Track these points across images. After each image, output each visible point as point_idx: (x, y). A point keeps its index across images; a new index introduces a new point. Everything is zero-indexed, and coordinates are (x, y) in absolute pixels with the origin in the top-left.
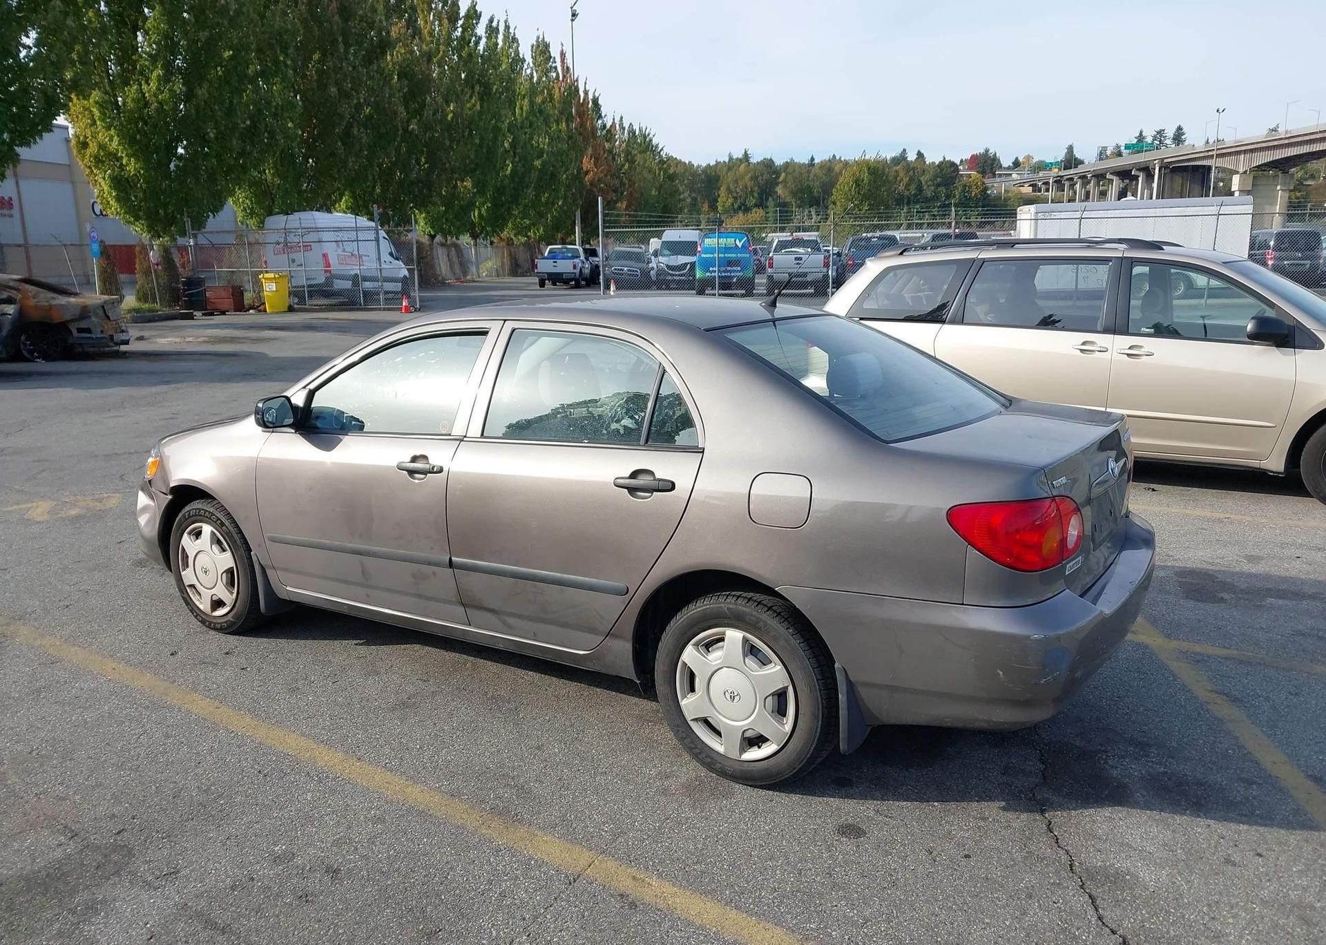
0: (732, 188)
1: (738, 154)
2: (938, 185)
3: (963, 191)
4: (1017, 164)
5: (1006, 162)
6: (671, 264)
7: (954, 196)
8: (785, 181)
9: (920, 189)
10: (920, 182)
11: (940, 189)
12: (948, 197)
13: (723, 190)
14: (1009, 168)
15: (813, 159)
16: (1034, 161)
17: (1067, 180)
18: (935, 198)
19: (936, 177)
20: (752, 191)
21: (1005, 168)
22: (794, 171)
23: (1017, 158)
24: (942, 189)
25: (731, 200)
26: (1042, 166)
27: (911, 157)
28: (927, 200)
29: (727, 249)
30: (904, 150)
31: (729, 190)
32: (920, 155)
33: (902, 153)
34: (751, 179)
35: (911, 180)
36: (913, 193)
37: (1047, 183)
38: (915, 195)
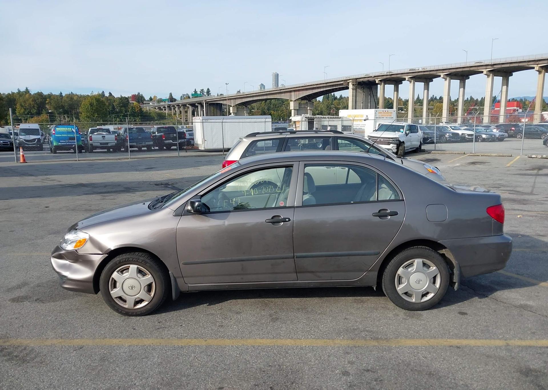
0: (23, 104)
1: (23, 89)
2: (121, 107)
3: (132, 109)
4: (151, 99)
5: (147, 98)
7: (129, 111)
8: (50, 102)
9: (113, 107)
10: (113, 105)
11: (122, 108)
12: (126, 112)
13: (18, 106)
14: (148, 101)
15: (61, 93)
16: (158, 98)
17: (172, 106)
18: (121, 112)
19: (120, 103)
20: (34, 107)
21: (147, 101)
22: (54, 98)
23: (151, 97)
24: (123, 108)
25: (23, 110)
26: (160, 101)
27: (107, 95)
28: (117, 113)
29: (68, 133)
30: (103, 92)
31: (21, 105)
32: (110, 94)
33: (102, 93)
34: (33, 101)
35: (109, 104)
36: (111, 109)
37: (165, 107)
38: (112, 110)
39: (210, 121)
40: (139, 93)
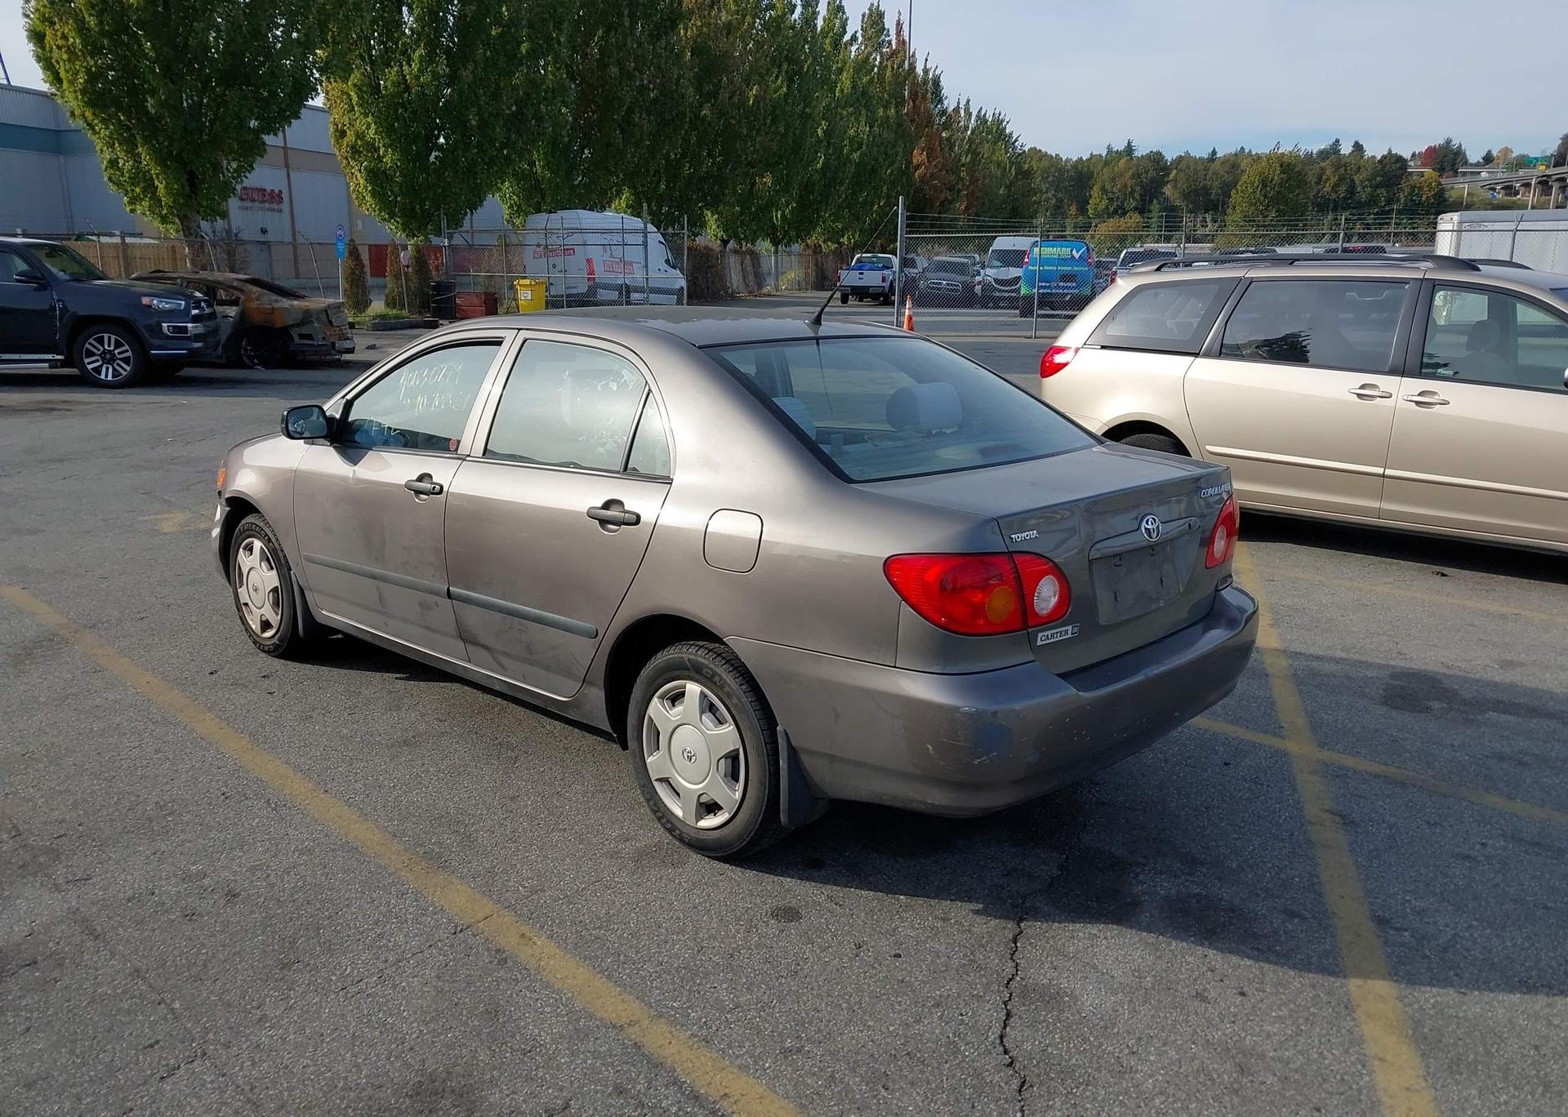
0: (1108, 187)
1: (1120, 146)
2: (1377, 187)
3: (1410, 194)
4: (1488, 159)
5: (1474, 156)
6: (1001, 277)
7: (1398, 200)
8: (1175, 180)
9: (1352, 191)
10: (1353, 181)
11: (1378, 191)
12: (1390, 201)
13: (1096, 192)
14: (1477, 165)
15: (1214, 152)
16: (1514, 155)
17: (1557, 180)
18: (1372, 201)
19: (1374, 177)
20: (1132, 193)
21: (1471, 165)
22: (1188, 167)
23: (1489, 152)
24: (1383, 192)
25: (1105, 202)
26: (1523, 162)
27: (1346, 149)
28: (1360, 205)
29: (1062, 261)
30: (1337, 141)
31: (1103, 190)
32: (1358, 147)
33: (1334, 144)
34: (1133, 176)
35: (1341, 179)
36: (1342, 195)
37: (1528, 185)
38: (1345, 198)
39: (1490, 226)
40: (1449, 142)
